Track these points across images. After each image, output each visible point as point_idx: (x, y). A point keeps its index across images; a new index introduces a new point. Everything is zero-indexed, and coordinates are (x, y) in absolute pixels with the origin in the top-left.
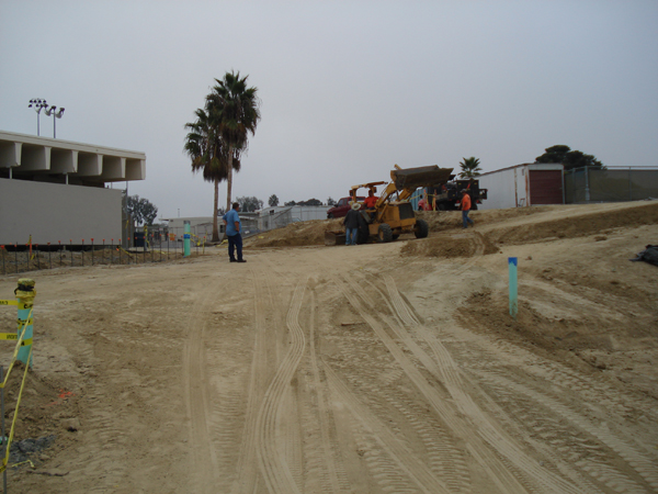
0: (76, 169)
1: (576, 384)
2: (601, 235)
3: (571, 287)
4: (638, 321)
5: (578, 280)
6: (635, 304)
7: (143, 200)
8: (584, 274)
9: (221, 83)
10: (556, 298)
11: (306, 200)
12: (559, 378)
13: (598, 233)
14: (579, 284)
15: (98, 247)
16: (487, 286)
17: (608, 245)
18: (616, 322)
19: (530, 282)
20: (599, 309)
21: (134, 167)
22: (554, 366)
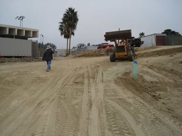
0: (17, 34)
1: (141, 106)
2: (172, 55)
3: (158, 71)
4: (177, 82)
5: (160, 69)
6: (178, 77)
7: (53, 44)
8: (163, 67)
9: (67, 10)
10: (152, 74)
11: (98, 45)
12: (136, 104)
13: (171, 54)
14: (161, 70)
15: (23, 57)
16: (131, 70)
17: (173, 58)
18: (170, 83)
19: (146, 69)
20: (165, 78)
21: (35, 34)
22: (137, 99)
